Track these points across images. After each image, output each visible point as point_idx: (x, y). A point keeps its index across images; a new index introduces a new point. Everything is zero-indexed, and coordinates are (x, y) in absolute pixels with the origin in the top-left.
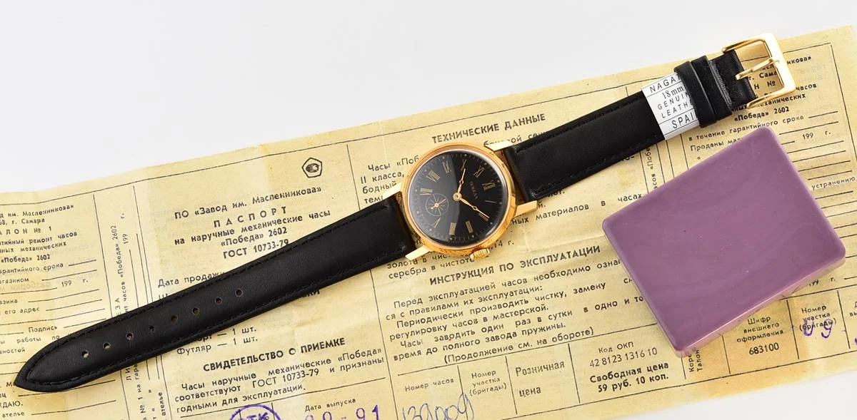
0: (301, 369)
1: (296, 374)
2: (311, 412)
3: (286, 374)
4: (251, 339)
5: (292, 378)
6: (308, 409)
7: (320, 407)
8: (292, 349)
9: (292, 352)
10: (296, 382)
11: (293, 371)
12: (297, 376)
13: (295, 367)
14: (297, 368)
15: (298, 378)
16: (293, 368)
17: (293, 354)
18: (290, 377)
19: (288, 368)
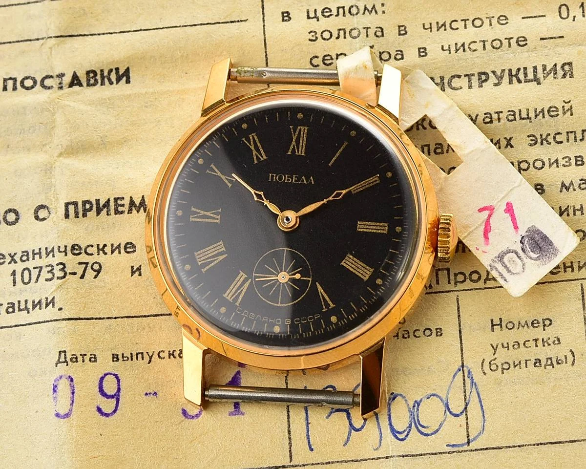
0: (59, 257)
1: (45, 270)
2: (73, 370)
3: (19, 267)
5: (34, 277)
6: (63, 358)
7: (94, 359)
8: (42, 207)
9: (42, 214)
10: (42, 289)
11: (38, 262)
12: (45, 275)
13: (43, 252)
14: (47, 255)
15: (47, 280)
16: (40, 253)
17: (44, 219)
18: (30, 274)
19: (27, 252)
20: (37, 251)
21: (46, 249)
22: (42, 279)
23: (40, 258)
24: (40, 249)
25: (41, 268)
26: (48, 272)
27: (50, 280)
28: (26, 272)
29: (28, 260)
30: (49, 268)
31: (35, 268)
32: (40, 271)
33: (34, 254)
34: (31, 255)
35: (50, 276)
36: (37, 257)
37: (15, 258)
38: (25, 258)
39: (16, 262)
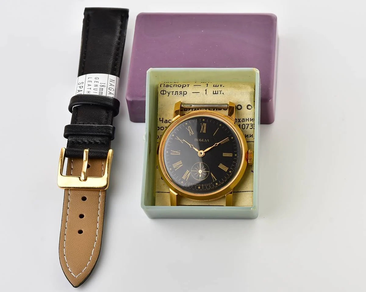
1: (250, 125)
4: (219, 92)
8: (249, 105)
13: (250, 119)
14: (251, 120)
15: (250, 128)
16: (248, 120)
17: (250, 109)
18: (245, 126)
19: (244, 119)
20: (247, 119)
21: (251, 119)
22: (249, 128)
23: (248, 121)
24: (248, 118)
25: (249, 124)
26: (251, 126)
27: (252, 129)
28: (244, 125)
29: (244, 121)
30: (251, 125)
31: (246, 124)
32: (248, 126)
33: (246, 120)
34: (245, 120)
35: (251, 127)
36: (247, 121)
37: (240, 120)
38: (243, 121)
39: (240, 122)
